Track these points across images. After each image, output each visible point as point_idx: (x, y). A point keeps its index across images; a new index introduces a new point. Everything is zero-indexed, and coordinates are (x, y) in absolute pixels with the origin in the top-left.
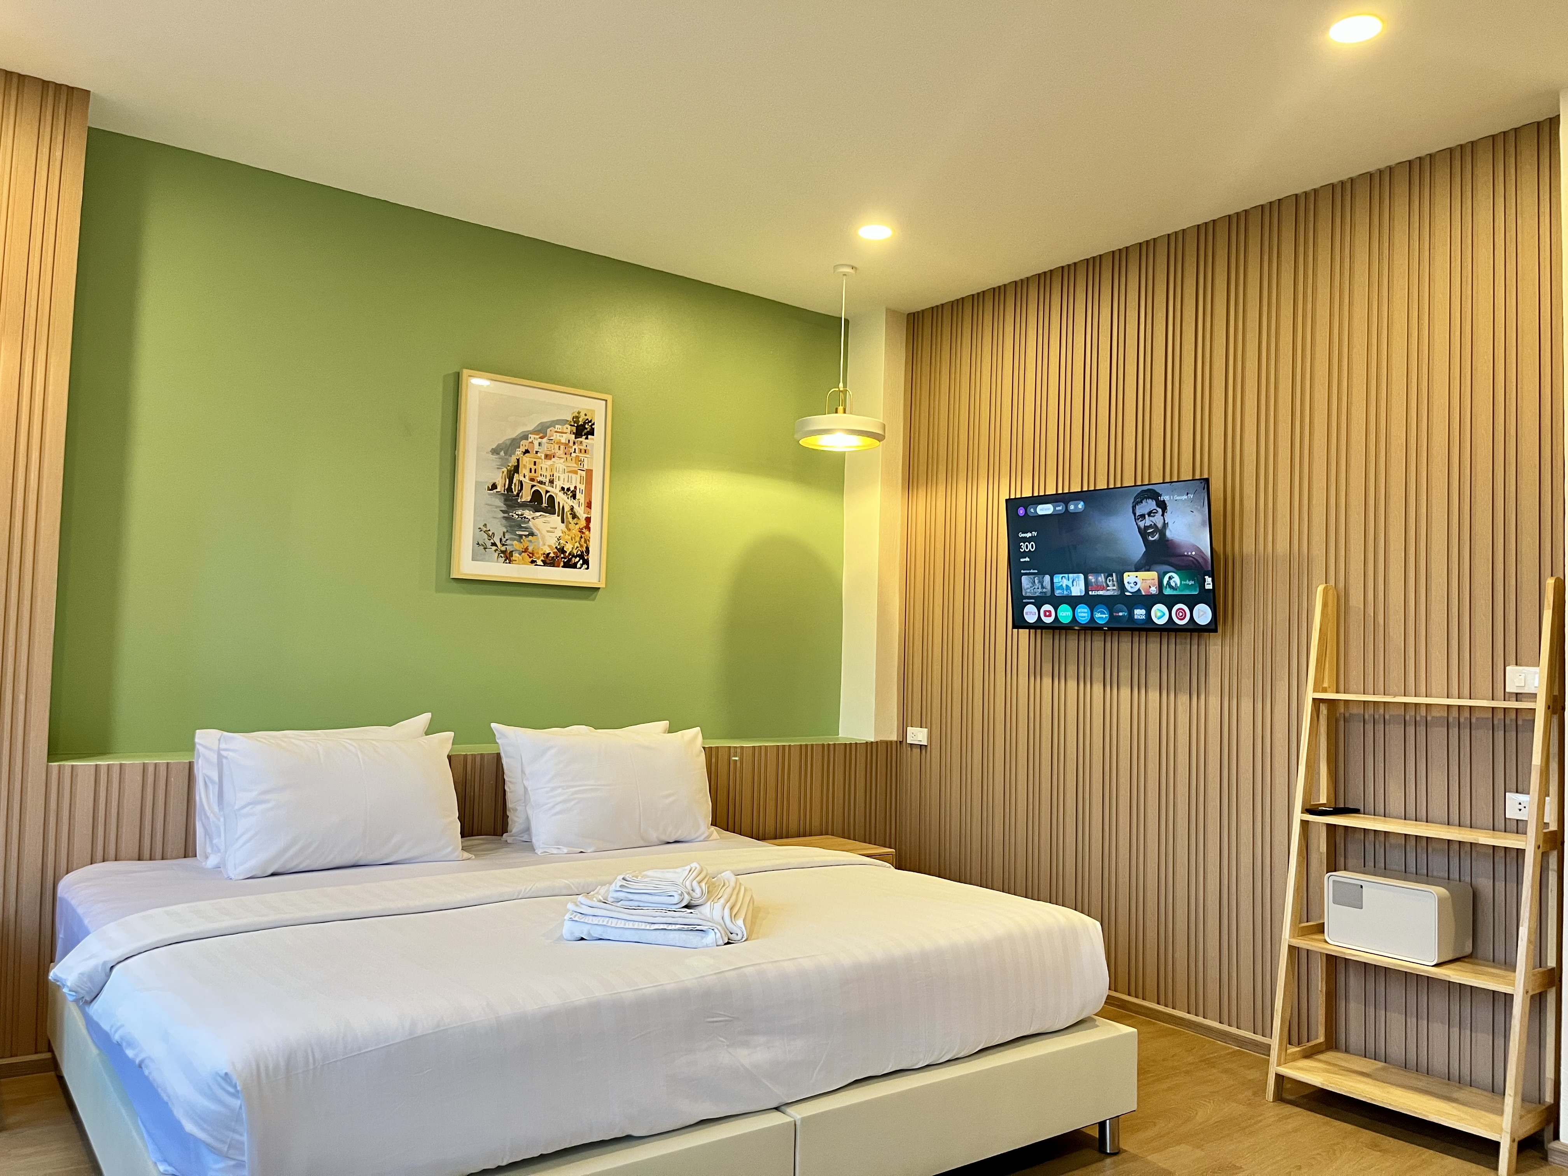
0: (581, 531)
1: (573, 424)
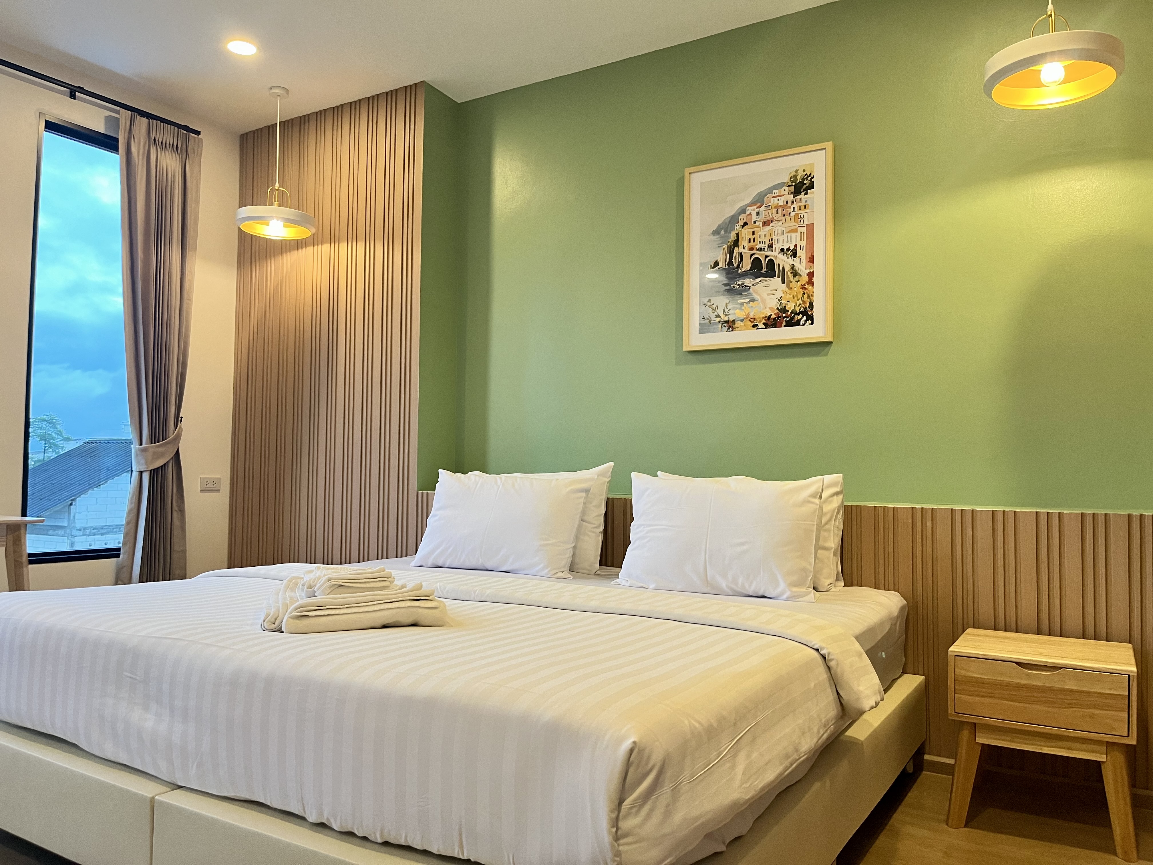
0: (803, 287)
1: (791, 184)
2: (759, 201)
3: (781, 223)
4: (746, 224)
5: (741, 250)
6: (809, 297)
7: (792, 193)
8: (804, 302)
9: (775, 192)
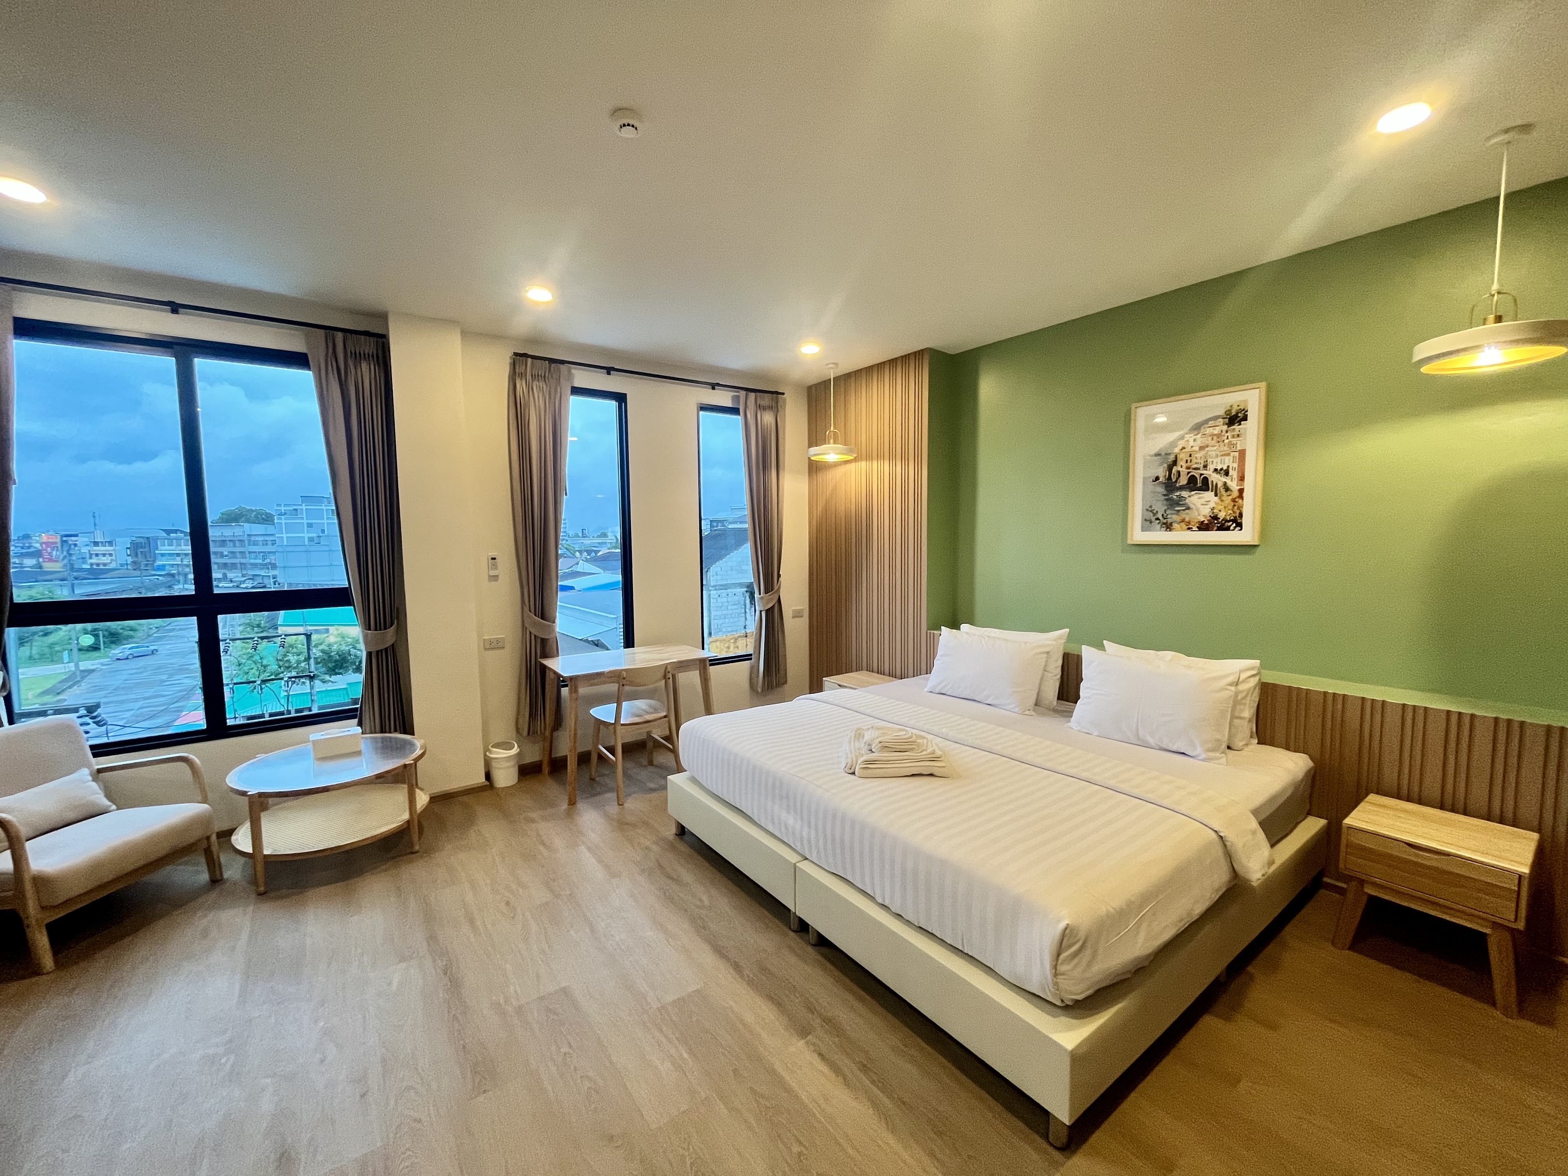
0: (1234, 500)
3: (1215, 448)
4: (1184, 448)
5: (1179, 469)
6: (1238, 508)
7: (1226, 424)
8: (1234, 512)
9: (1211, 423)
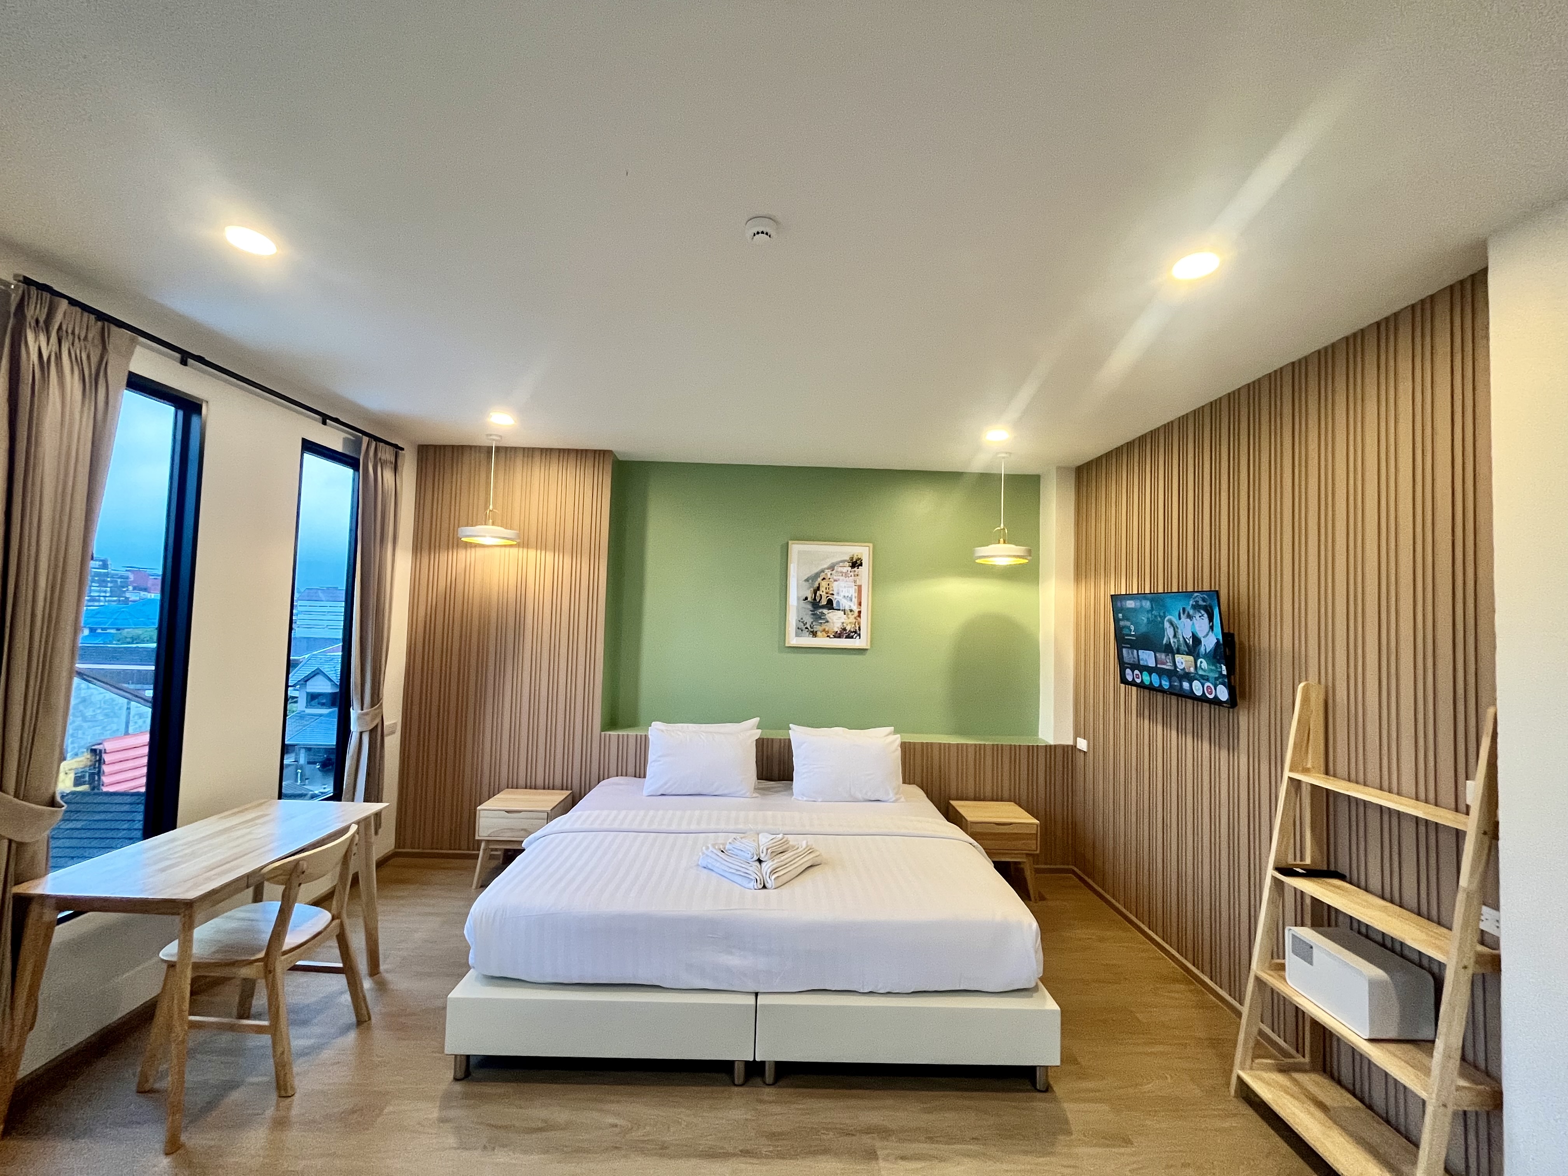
0: (855, 619)
1: (850, 561)
2: (832, 567)
3: (844, 581)
4: (824, 579)
5: (821, 593)
6: (858, 624)
7: (850, 566)
8: (856, 626)
9: (841, 564)
